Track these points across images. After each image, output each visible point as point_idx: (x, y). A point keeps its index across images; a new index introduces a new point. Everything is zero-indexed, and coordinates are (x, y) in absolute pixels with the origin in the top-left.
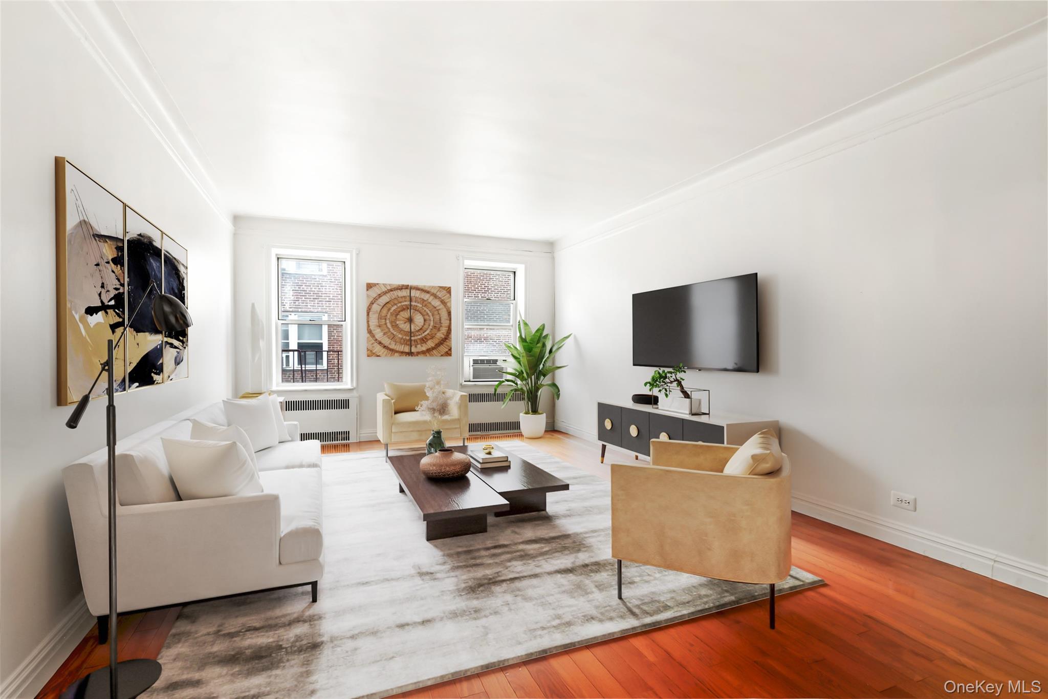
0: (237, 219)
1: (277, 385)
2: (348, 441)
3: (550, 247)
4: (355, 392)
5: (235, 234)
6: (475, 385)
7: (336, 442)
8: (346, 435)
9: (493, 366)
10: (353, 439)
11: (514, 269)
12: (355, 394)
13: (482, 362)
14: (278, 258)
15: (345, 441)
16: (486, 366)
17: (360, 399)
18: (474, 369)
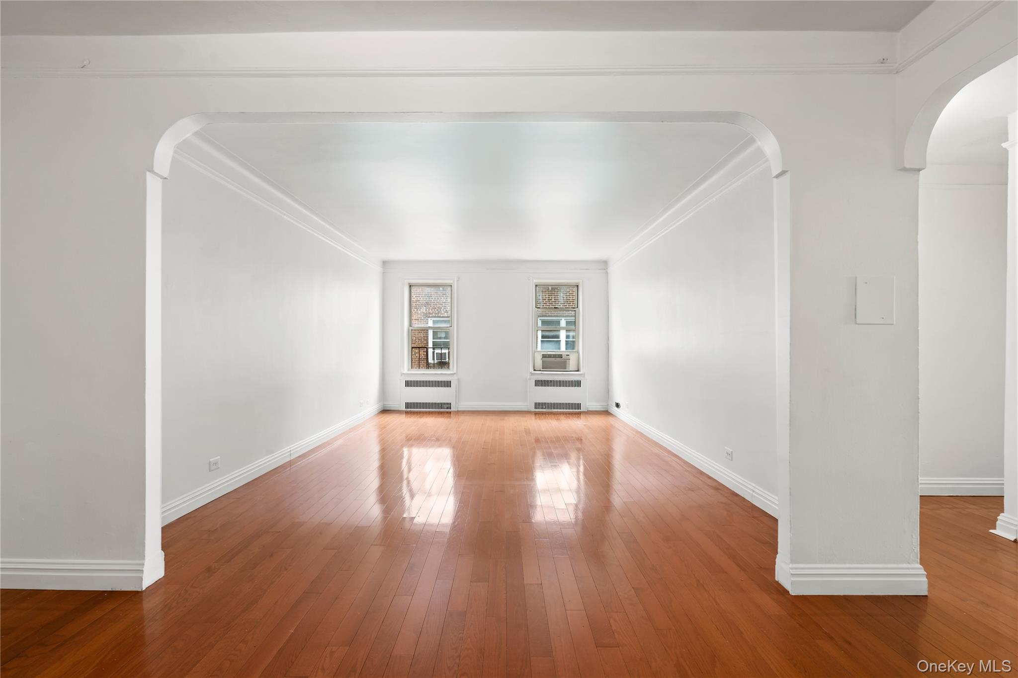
0: (385, 263)
1: (408, 370)
2: (450, 410)
3: (604, 264)
4: (455, 375)
5: (384, 273)
6: (542, 373)
7: (442, 410)
8: (449, 405)
9: (558, 359)
10: (453, 409)
11: (576, 283)
12: (455, 377)
13: (550, 356)
14: (410, 286)
15: (448, 410)
16: (553, 359)
17: (459, 380)
18: (543, 362)
